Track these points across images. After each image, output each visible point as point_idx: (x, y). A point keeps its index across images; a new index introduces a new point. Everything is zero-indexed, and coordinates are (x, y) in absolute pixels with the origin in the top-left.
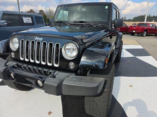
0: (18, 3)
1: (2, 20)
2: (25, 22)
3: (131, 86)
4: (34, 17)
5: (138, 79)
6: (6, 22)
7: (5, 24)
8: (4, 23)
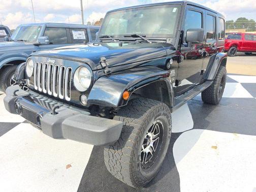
0: (82, 11)
1: (43, 36)
2: (75, 38)
3: (216, 147)
4: (89, 31)
5: (238, 137)
6: (48, 39)
7: (46, 41)
8: (45, 39)
